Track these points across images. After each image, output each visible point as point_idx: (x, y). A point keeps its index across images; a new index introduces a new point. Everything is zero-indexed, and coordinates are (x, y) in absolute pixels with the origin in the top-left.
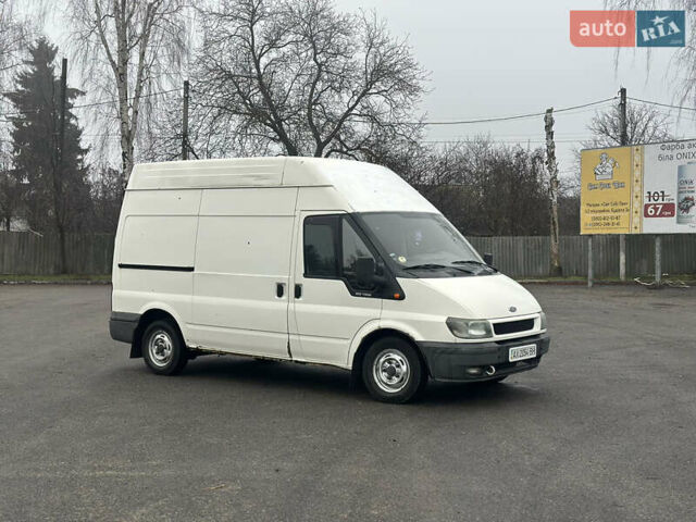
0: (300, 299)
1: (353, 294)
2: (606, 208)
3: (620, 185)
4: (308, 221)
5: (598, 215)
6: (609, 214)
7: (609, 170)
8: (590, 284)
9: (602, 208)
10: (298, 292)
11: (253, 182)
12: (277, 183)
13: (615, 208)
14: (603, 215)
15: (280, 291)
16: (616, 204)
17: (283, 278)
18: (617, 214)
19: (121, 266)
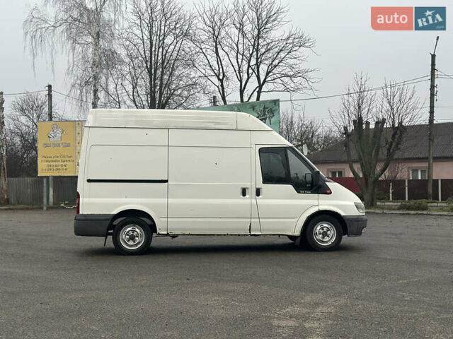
0: (260, 197)
1: (299, 192)
2: (58, 159)
3: (68, 145)
4: (261, 150)
5: (51, 163)
6: (60, 163)
7: (59, 135)
8: (45, 208)
9: (54, 159)
10: (258, 192)
11: (213, 126)
12: (234, 127)
13: (64, 159)
14: (54, 164)
15: (244, 192)
16: (64, 157)
17: (246, 184)
18: (66, 163)
19: (89, 181)
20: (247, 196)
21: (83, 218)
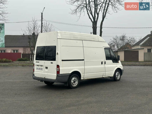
0: (106, 64)
1: (113, 62)
19: (62, 60)
20: (103, 64)
21: (61, 76)
